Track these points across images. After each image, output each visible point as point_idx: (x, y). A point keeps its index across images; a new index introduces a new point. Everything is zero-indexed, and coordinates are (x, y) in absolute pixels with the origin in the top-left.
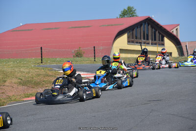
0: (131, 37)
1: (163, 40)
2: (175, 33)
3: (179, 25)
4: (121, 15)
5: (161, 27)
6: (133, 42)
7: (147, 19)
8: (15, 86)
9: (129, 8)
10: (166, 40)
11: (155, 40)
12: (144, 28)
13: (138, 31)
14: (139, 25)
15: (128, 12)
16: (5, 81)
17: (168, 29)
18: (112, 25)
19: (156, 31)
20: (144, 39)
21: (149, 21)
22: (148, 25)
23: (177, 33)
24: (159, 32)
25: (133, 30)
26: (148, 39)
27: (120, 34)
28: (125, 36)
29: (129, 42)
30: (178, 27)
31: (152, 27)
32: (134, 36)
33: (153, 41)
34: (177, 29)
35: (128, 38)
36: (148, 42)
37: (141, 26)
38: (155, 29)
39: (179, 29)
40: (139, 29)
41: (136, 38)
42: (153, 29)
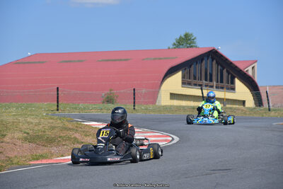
0: (187, 76)
1: (233, 82)
2: (250, 73)
3: (256, 61)
4: (174, 44)
5: (231, 63)
6: (189, 84)
7: (211, 51)
9: (186, 35)
10: (237, 81)
11: (222, 82)
12: (207, 64)
13: (196, 68)
14: (200, 59)
15: (185, 41)
17: (241, 66)
18: (160, 59)
19: (224, 68)
20: (206, 80)
21: (214, 55)
22: (212, 61)
23: (254, 72)
24: (227, 71)
25: (190, 66)
26: (211, 80)
27: (172, 71)
28: (179, 75)
29: (184, 83)
30: (255, 64)
31: (218, 63)
32: (192, 75)
34: (253, 68)
35: (183, 77)
36: (211, 84)
37: (202, 62)
38: (221, 66)
39: (256, 68)
40: (198, 66)
41: (195, 78)
42: (219, 67)
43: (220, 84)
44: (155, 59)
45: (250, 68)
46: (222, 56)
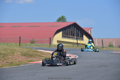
0: (64, 33)
1: (82, 37)
2: (89, 33)
3: (92, 28)
4: (57, 20)
5: (82, 29)
6: (65, 37)
7: (74, 24)
8: (20, 56)
9: (62, 17)
10: (84, 36)
11: (78, 36)
12: (72, 29)
13: (68, 31)
14: (69, 27)
15: (62, 19)
16: (14, 53)
17: (86, 30)
18: (53, 26)
19: (79, 31)
20: (72, 35)
21: (75, 25)
22: (75, 27)
23: (91, 33)
24: (80, 32)
25: (66, 30)
26: (74, 36)
27: (58, 31)
28: (61, 33)
29: (63, 36)
30: (92, 29)
31: (77, 29)
32: (66, 33)
33: (77, 37)
34: (91, 31)
39: (92, 31)
40: (69, 29)
41: (67, 35)
42: (77, 30)
44: (51, 26)
45: (89, 31)
46: (78, 25)
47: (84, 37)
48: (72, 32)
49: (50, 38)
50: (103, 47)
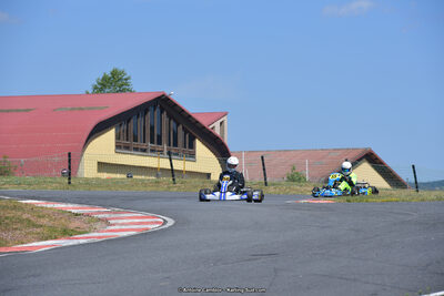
0: (123, 135)
1: (192, 146)
2: (217, 131)
3: (226, 114)
4: (95, 88)
5: (190, 116)
6: (127, 148)
7: (159, 98)
9: (114, 73)
10: (198, 144)
11: (176, 144)
12: (153, 117)
13: (137, 124)
14: (142, 110)
15: (113, 82)
17: (204, 121)
18: (81, 109)
19: (178, 125)
20: (152, 142)
21: (163, 103)
22: (162, 112)
23: (222, 130)
24: (183, 128)
25: (128, 121)
26: (160, 143)
27: (100, 129)
28: (110, 135)
29: (118, 147)
30: (225, 118)
31: (170, 117)
32: (131, 135)
33: (172, 147)
34: (221, 123)
35: (118, 137)
36: (160, 148)
37: (146, 113)
38: (175, 121)
39: (226, 124)
40: (141, 120)
41: (135, 140)
42: (172, 122)
43: (173, 149)
44: (73, 109)
45: (217, 124)
46: (176, 105)
47: (199, 146)
48: (152, 129)
49: (69, 154)
50: (266, 184)
